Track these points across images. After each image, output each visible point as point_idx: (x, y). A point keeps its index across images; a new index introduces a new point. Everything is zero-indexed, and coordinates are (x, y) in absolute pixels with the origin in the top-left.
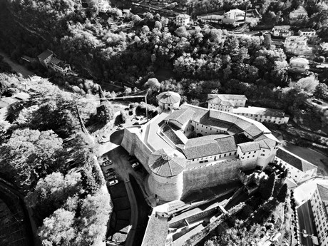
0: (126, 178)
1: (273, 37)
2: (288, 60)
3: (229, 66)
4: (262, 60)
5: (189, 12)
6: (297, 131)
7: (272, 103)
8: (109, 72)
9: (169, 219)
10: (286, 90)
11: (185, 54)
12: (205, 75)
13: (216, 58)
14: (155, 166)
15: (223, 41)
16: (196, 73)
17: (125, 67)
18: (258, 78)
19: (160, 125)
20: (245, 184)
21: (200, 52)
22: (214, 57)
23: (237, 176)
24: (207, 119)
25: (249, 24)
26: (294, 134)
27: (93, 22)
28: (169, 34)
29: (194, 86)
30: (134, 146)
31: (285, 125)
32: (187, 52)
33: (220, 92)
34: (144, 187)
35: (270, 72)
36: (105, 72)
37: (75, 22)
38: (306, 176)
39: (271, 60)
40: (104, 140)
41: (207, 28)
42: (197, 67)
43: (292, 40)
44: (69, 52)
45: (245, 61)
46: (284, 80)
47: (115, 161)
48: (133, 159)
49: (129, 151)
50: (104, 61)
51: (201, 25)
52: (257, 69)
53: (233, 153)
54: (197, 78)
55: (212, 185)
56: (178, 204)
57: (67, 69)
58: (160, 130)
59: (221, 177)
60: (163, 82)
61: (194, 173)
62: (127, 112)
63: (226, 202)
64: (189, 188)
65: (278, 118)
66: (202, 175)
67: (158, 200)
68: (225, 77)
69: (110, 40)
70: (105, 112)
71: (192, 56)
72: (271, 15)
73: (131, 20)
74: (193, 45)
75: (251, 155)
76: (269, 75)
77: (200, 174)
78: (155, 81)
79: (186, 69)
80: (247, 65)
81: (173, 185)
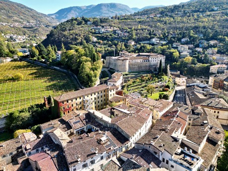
0: (106, 70)
2: (180, 53)
4: (167, 53)
5: (134, 40)
15: (150, 48)
23: (150, 69)
24: (139, 55)
25: (162, 43)
28: (124, 47)
30: (110, 63)
35: (171, 58)
39: (171, 53)
49: (107, 67)
59: (143, 68)
61: (132, 65)
66: (136, 66)
67: (119, 71)
72: (172, 40)
74: (136, 50)
75: (156, 60)
81: (125, 65)
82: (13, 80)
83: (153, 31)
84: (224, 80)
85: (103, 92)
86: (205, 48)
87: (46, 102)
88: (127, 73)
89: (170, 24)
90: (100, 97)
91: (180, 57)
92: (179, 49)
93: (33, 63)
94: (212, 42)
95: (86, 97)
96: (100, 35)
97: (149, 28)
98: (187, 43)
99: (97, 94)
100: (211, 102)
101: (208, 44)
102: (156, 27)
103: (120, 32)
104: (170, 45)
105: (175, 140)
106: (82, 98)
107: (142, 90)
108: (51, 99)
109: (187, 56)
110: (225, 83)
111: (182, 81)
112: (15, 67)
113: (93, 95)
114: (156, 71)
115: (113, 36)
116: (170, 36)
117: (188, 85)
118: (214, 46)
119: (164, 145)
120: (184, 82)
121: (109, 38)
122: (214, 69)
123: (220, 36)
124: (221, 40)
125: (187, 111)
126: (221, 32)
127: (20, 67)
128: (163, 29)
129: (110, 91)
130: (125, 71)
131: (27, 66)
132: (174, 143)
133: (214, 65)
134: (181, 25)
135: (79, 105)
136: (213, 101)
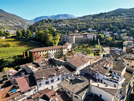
2: (105, 36)
30: (64, 39)
39: (100, 36)
43: (105, 32)
53: (86, 37)
59: (84, 41)
64: (76, 42)
66: (79, 40)
72: (100, 29)
82: (5, 46)
83: (89, 25)
84: (132, 48)
85: (60, 49)
86: (119, 33)
87: (24, 54)
88: (74, 43)
89: (98, 21)
90: (58, 52)
91: (105, 38)
92: (104, 34)
93: (19, 39)
94: (123, 30)
95: (49, 51)
96: (58, 28)
97: (86, 24)
98: (108, 31)
99: (56, 50)
100: (126, 56)
101: (121, 31)
102: (90, 23)
103: (70, 26)
104: (99, 31)
105: (106, 68)
106: (46, 52)
107: (83, 52)
108: (27, 53)
109: (109, 37)
110: (133, 49)
111: (107, 49)
112: (7, 41)
113: (54, 50)
114: (91, 42)
115: (66, 28)
116: (98, 28)
117: (111, 50)
118: (124, 32)
119: (99, 70)
120: (108, 50)
121: (63, 29)
122: (125, 43)
123: (127, 27)
124: (128, 29)
125: (111, 60)
126: (128, 25)
127: (10, 41)
128: (95, 24)
129: (64, 49)
130: (73, 42)
131: (15, 41)
132: (105, 70)
133: (125, 41)
134: (104, 22)
135: (44, 56)
136: (127, 56)
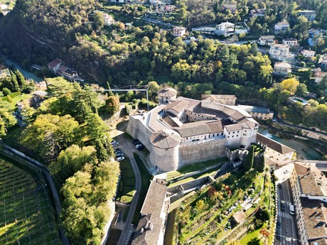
0: (131, 156)
1: (259, 46)
3: (220, 71)
4: (249, 65)
5: (185, 24)
6: (281, 125)
7: (260, 102)
8: (113, 78)
9: (168, 185)
10: (271, 90)
11: (181, 61)
12: (200, 78)
13: (209, 64)
14: (156, 141)
15: (215, 49)
16: (191, 77)
17: (127, 72)
18: (246, 81)
19: (159, 113)
20: (231, 159)
21: (195, 59)
22: (207, 63)
23: (224, 153)
24: (199, 109)
25: (238, 35)
26: (279, 128)
27: (99, 34)
28: (167, 44)
29: (189, 87)
30: (138, 130)
31: (270, 120)
32: (183, 59)
33: (213, 93)
34: (146, 162)
35: (257, 75)
36: (110, 77)
37: (82, 34)
38: (286, 159)
40: (111, 128)
41: (201, 38)
42: (192, 72)
43: (277, 48)
44: (77, 60)
45: (235, 66)
46: (269, 82)
47: (121, 144)
48: (136, 141)
49: (133, 136)
50: (108, 68)
51: (196, 35)
52: (245, 73)
53: (220, 134)
54: (193, 81)
55: (203, 161)
56: (175, 173)
57: (74, 75)
58: (159, 117)
60: (162, 85)
61: (187, 149)
62: (131, 106)
63: (215, 173)
64: (184, 162)
65: (264, 115)
66: (195, 151)
67: (158, 170)
68: (217, 80)
69: (114, 49)
70: (113, 104)
71: (187, 63)
73: (133, 32)
74: (189, 53)
76: (256, 78)
77: (192, 150)
78: (155, 83)
79: (183, 74)
80: (237, 70)
81: (171, 157)
88: (177, 175)
96: (118, 8)
111: (284, 158)
115: (145, 10)
116: (254, 17)
121: (136, 15)
